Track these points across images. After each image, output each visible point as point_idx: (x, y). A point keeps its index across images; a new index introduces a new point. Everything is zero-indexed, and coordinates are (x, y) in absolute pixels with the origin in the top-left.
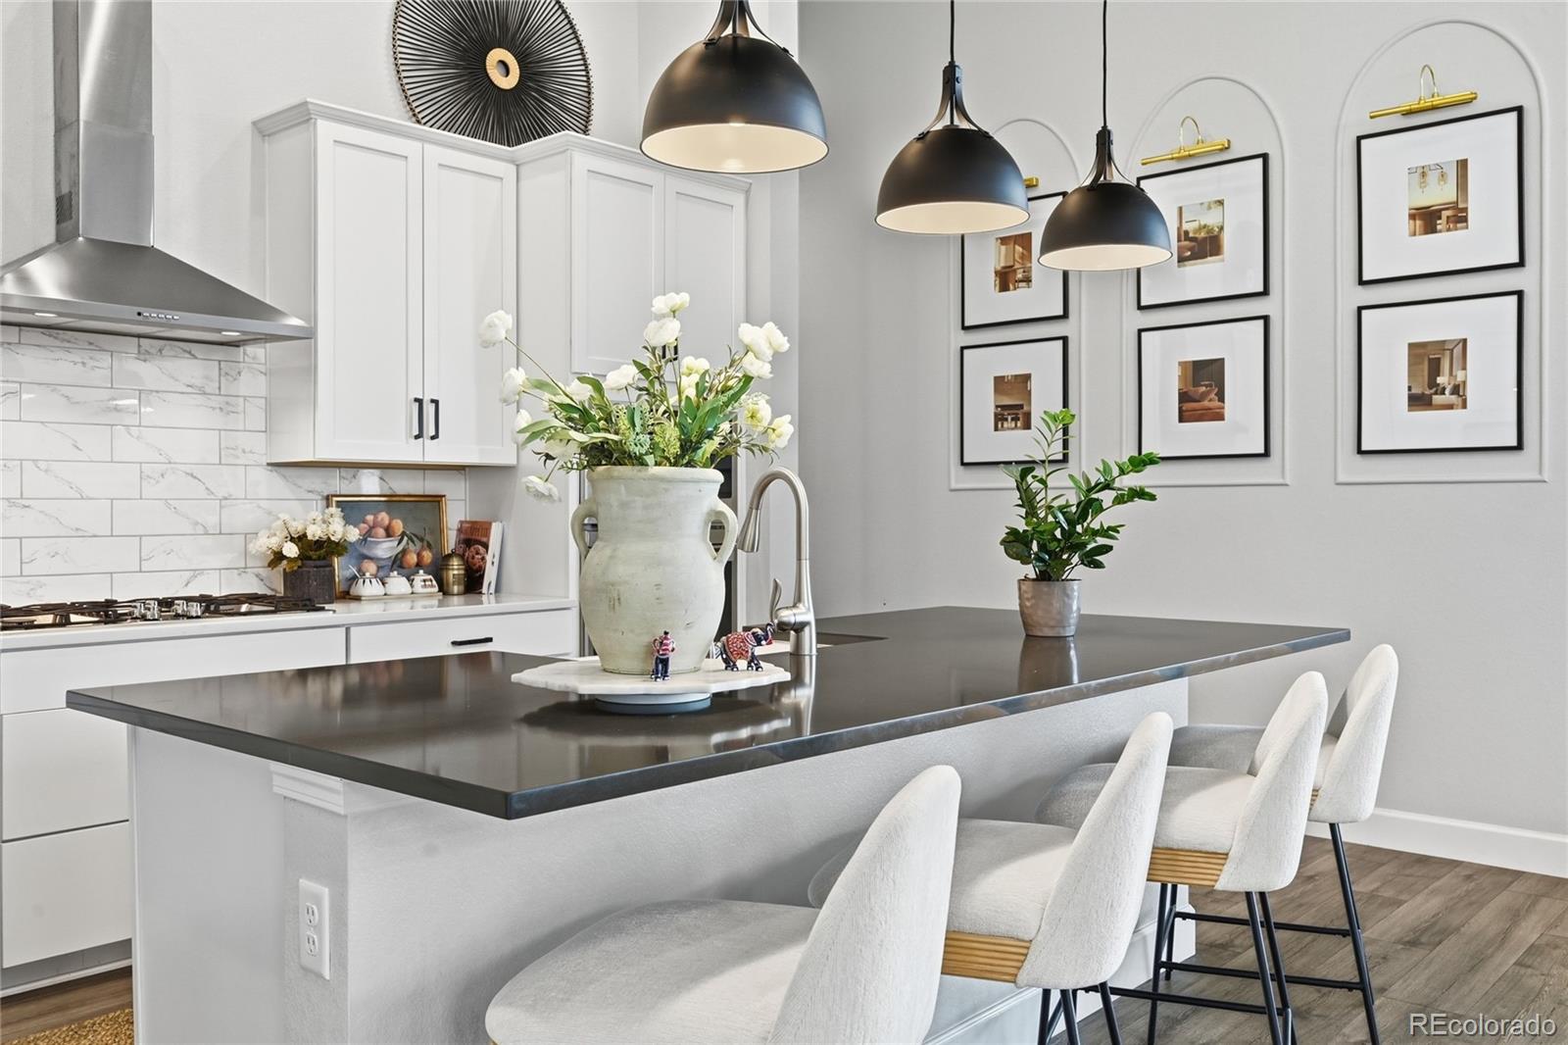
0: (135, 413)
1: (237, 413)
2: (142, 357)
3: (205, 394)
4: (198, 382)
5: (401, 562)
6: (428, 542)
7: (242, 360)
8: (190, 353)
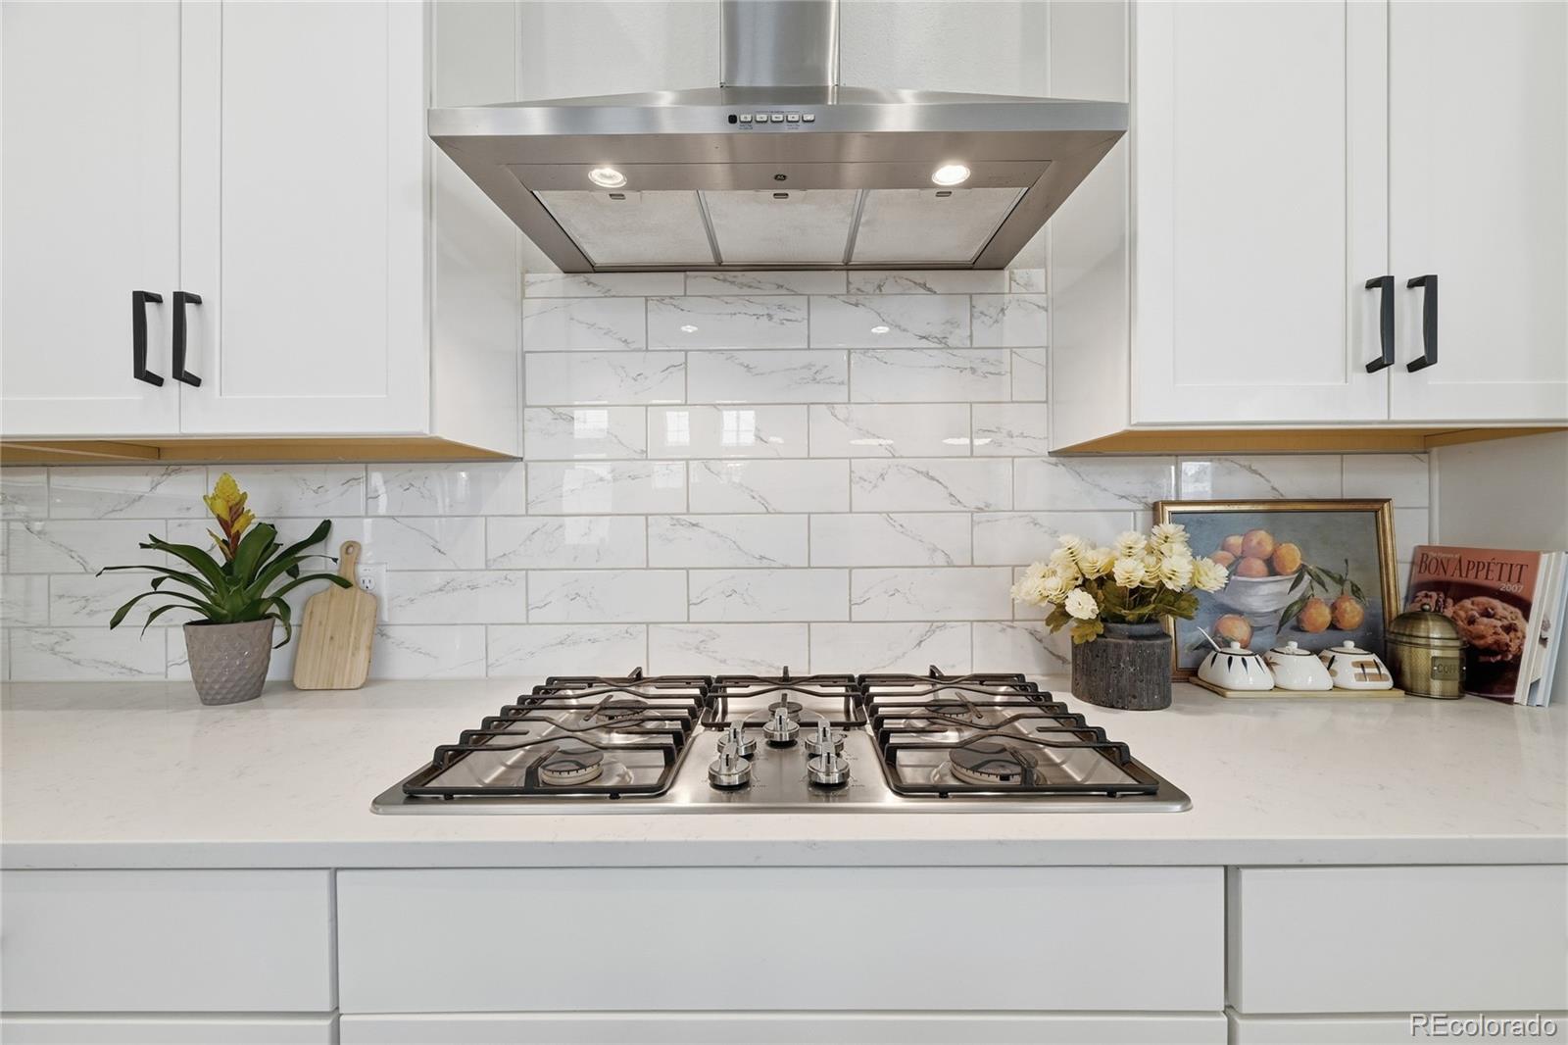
0: (842, 383)
1: (999, 374)
2: (853, 300)
3: (949, 348)
4: (937, 331)
5: (1299, 621)
6: (1353, 585)
7: (1007, 291)
8: (924, 286)
